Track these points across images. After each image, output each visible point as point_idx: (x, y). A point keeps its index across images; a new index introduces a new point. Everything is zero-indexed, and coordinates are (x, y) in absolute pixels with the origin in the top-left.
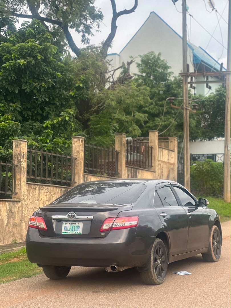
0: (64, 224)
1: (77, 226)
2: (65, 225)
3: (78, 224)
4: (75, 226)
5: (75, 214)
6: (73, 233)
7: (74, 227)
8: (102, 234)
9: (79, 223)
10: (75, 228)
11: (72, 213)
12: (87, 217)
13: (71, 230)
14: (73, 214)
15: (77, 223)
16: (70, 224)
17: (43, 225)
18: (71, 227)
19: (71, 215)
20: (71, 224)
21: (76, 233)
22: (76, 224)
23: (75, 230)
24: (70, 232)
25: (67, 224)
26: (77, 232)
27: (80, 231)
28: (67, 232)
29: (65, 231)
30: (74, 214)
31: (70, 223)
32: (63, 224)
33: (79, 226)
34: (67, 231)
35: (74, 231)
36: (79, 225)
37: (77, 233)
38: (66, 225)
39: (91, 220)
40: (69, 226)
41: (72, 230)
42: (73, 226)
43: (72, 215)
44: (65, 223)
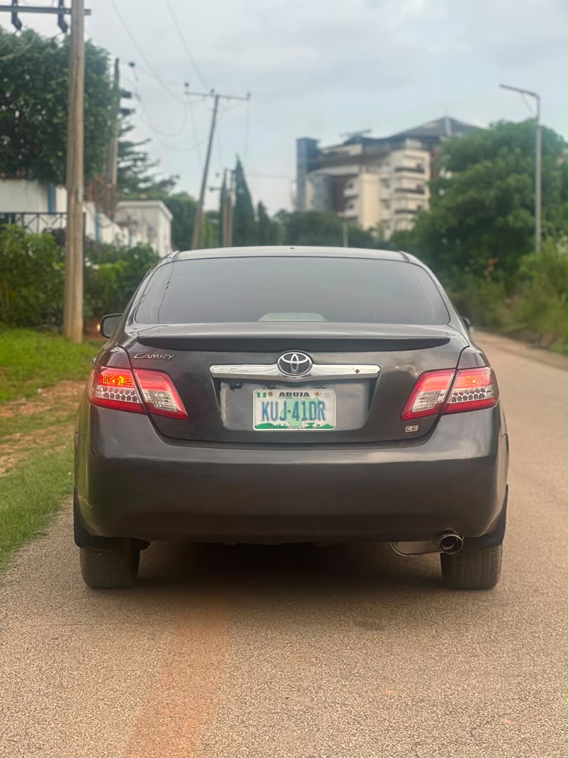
0: (259, 396)
1: (311, 403)
2: (262, 399)
3: (317, 394)
4: (304, 403)
5: (308, 358)
6: (302, 426)
7: (301, 407)
8: (410, 429)
9: (320, 391)
10: (307, 410)
11: (295, 355)
12: (357, 371)
13: (289, 416)
14: (301, 358)
15: (312, 392)
16: (282, 394)
17: (170, 401)
18: (291, 407)
19: (291, 362)
20: (289, 394)
21: (311, 426)
22: (307, 394)
23: (307, 415)
24: (287, 424)
25: (271, 394)
26: (316, 422)
27: (327, 420)
28: (275, 423)
29: (266, 422)
30: (305, 358)
31: (285, 391)
32: (255, 395)
33: (320, 403)
34: (274, 420)
35: (304, 419)
36: (321, 399)
37: (315, 425)
38: (268, 399)
39: (370, 381)
40: (281, 401)
41: (296, 416)
42: (297, 404)
43: (298, 362)
44: (262, 392)
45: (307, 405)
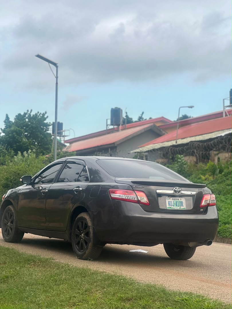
1: (180, 202)
4: (178, 202)
6: (178, 208)
8: (201, 210)
9: (181, 198)
10: (179, 203)
11: (177, 188)
12: (191, 193)
13: (175, 205)
19: (177, 190)
20: (174, 199)
22: (178, 199)
24: (175, 208)
26: (181, 207)
27: (184, 207)
28: (172, 207)
29: (170, 207)
32: (166, 199)
33: (182, 202)
35: (178, 206)
36: (182, 200)
38: (169, 200)
40: (173, 201)
42: (176, 202)
43: (178, 190)
44: (168, 198)
45: (179, 202)
